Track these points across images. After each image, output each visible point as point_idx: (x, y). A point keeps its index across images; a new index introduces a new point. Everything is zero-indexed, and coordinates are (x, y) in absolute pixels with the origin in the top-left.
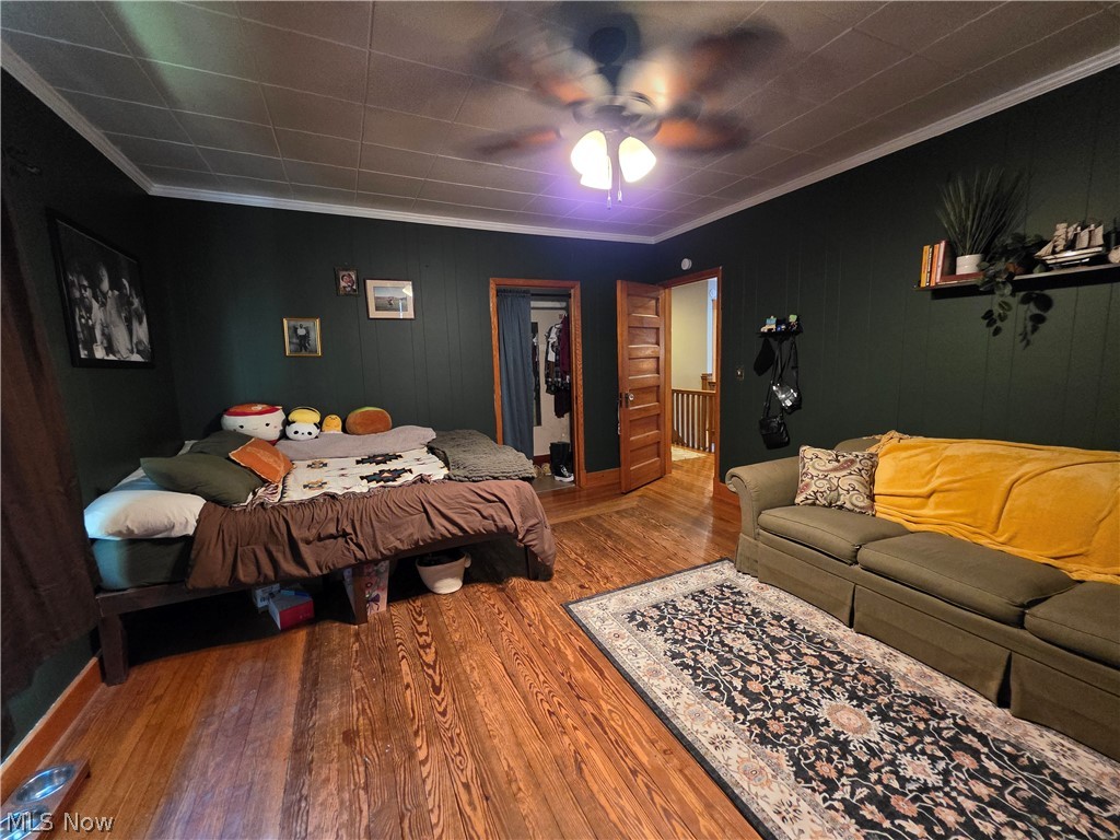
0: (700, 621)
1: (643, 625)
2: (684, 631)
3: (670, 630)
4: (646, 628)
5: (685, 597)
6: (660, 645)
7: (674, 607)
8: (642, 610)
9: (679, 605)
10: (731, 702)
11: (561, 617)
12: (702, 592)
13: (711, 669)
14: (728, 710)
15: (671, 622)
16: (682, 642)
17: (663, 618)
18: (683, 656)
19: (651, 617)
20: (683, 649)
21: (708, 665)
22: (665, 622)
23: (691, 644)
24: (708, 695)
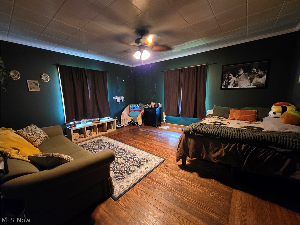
0: (130, 164)
1: (144, 159)
2: (134, 160)
3: (137, 160)
4: (143, 159)
5: (134, 170)
6: (138, 156)
7: (137, 166)
8: (145, 163)
9: (136, 167)
10: (125, 151)
11: (163, 156)
12: (129, 174)
13: (128, 155)
14: (126, 150)
15: (137, 162)
16: (134, 158)
17: (139, 162)
18: (133, 155)
19: (142, 161)
20: (134, 156)
21: (129, 155)
22: (139, 161)
23: (132, 158)
24: (129, 151)
